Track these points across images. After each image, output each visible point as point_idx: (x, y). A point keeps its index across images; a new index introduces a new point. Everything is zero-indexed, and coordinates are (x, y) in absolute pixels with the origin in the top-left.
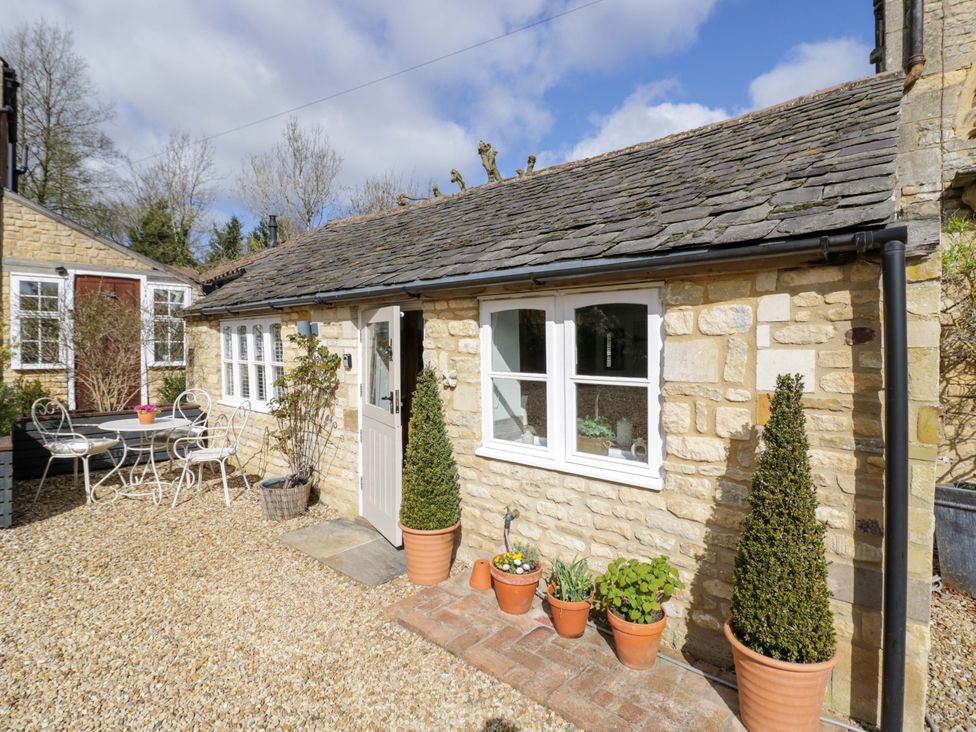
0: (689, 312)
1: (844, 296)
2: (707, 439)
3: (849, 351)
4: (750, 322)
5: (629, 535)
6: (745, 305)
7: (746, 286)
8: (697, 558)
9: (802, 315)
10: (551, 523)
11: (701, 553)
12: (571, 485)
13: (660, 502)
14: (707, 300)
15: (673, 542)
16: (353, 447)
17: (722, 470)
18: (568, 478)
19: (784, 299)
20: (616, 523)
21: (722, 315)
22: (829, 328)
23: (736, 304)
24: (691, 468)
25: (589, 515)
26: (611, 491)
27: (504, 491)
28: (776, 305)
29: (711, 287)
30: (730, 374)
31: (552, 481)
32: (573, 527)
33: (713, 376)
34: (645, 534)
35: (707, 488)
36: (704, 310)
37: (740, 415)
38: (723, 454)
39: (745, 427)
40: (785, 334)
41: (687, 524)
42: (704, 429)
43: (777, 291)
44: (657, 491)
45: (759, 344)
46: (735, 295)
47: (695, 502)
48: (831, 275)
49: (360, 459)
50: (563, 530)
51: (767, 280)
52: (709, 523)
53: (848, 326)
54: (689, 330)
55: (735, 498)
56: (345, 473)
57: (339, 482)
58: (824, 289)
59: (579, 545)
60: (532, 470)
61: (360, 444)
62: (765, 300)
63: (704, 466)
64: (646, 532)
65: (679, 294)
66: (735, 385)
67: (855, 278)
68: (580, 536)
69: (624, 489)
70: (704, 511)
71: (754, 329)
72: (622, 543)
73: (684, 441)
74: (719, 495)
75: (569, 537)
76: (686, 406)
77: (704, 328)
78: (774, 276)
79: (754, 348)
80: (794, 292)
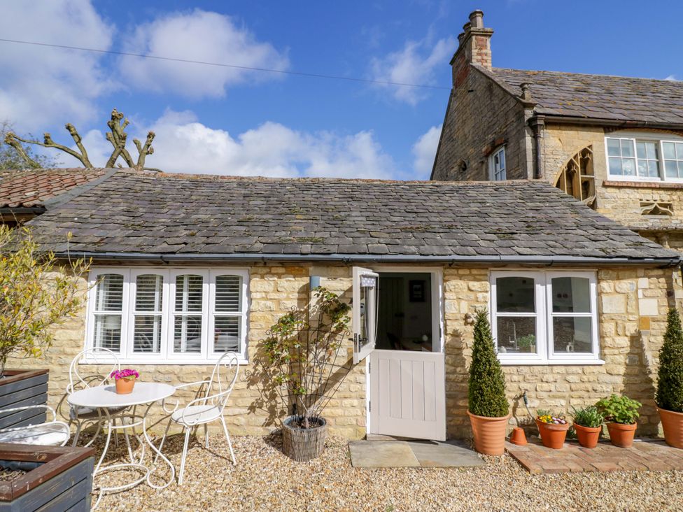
0: (611, 283)
1: (663, 280)
2: (622, 337)
3: (666, 299)
4: (635, 288)
5: (590, 389)
6: (633, 281)
7: (633, 274)
8: (621, 392)
9: (652, 286)
10: (545, 395)
11: (623, 388)
12: (557, 371)
13: (603, 370)
14: (618, 278)
15: (611, 387)
16: (361, 378)
17: (628, 350)
18: (554, 368)
19: (646, 279)
20: (583, 386)
21: (625, 285)
22: (660, 291)
23: (630, 281)
24: (616, 351)
25: (568, 385)
26: (579, 370)
27: (512, 383)
28: (644, 282)
29: (620, 273)
30: (630, 310)
31: (545, 371)
32: (559, 394)
33: (624, 311)
34: (598, 387)
35: (622, 359)
36: (617, 282)
37: (633, 326)
38: (629, 343)
39: (636, 331)
40: (648, 293)
41: (616, 377)
42: (620, 333)
43: (644, 277)
44: (601, 365)
45: (639, 297)
46: (630, 277)
47: (618, 366)
48: (660, 272)
49: (368, 387)
50: (554, 397)
51: (641, 272)
52: (624, 375)
53: (665, 291)
54: (612, 291)
55: (635, 361)
56: (346, 402)
57: (339, 411)
58: (658, 277)
59: (563, 402)
60: (531, 367)
61: (368, 375)
62: (640, 280)
63: (622, 350)
64: (599, 386)
65: (607, 275)
66: (632, 314)
67: (667, 274)
68: (564, 397)
69: (585, 367)
70: (622, 370)
71: (637, 291)
72: (586, 394)
73: (613, 340)
74: (627, 361)
75: (557, 400)
76: (613, 324)
77: (618, 290)
78: (643, 271)
79: (637, 299)
80: (649, 277)
